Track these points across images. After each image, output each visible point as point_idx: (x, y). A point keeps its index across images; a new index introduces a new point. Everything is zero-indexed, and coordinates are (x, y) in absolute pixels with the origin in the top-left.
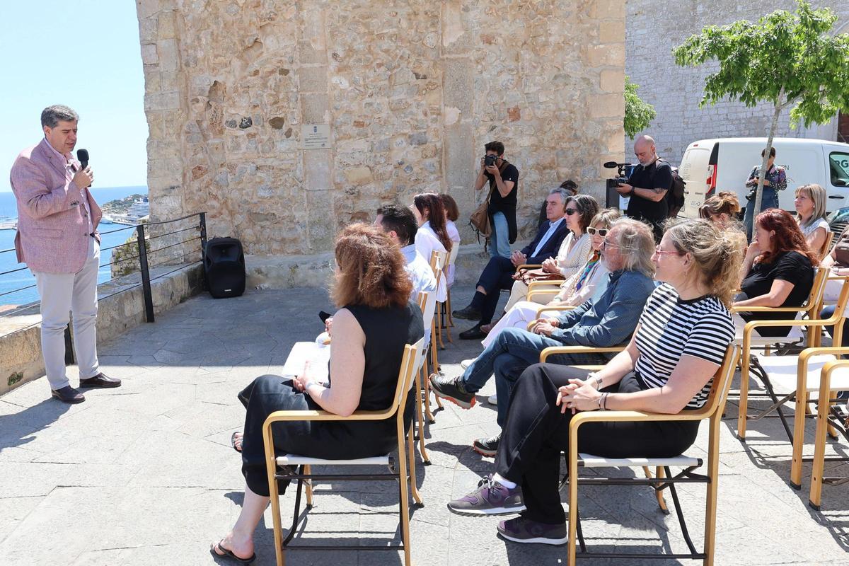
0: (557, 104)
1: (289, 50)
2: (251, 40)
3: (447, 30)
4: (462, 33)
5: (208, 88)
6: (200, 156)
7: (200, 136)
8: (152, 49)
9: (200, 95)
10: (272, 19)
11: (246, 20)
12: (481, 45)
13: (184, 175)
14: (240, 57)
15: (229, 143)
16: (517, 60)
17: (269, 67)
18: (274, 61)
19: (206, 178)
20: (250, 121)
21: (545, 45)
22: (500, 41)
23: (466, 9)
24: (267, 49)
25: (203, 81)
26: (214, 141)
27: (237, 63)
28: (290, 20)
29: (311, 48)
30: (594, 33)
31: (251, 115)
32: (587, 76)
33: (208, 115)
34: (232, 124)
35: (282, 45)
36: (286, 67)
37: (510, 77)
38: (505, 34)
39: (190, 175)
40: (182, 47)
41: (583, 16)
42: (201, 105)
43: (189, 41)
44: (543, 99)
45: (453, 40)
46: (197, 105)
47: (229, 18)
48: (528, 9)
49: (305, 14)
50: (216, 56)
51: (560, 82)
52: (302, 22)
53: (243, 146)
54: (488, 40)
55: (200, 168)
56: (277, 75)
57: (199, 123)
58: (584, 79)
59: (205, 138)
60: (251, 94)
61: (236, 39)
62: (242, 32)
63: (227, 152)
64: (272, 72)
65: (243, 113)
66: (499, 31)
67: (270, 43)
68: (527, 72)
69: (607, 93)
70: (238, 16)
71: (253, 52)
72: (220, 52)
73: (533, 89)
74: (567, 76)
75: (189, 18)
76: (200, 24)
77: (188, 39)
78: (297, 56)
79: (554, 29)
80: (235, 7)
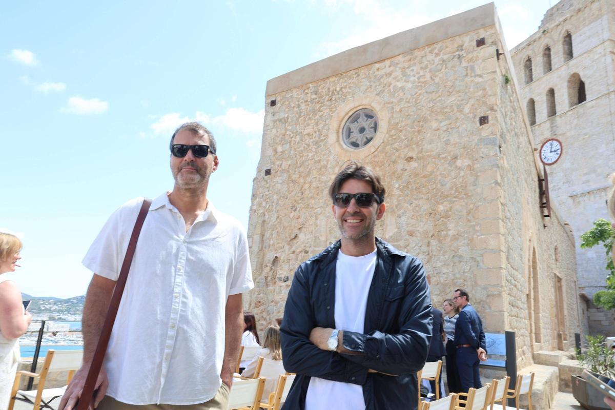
0: (454, 275)
1: (310, 240)
2: (293, 236)
3: (388, 228)
4: (396, 230)
5: (272, 260)
6: (261, 295)
7: (265, 284)
8: (251, 239)
9: (268, 263)
10: (304, 224)
11: (293, 224)
12: (407, 237)
13: (250, 305)
14: (289, 244)
15: (277, 290)
16: (428, 246)
17: (300, 250)
18: (302, 246)
19: (262, 308)
20: (288, 278)
21: (447, 236)
22: (418, 234)
23: (399, 217)
24: (300, 240)
25: (270, 256)
26: (271, 288)
27: (287, 247)
28: (312, 225)
29: (319, 239)
30: (478, 228)
31: (289, 275)
32: (474, 256)
33: (270, 274)
34: (280, 279)
35: (307, 237)
36: (307, 250)
37: (424, 257)
38: (421, 230)
39: (253, 305)
40: (265, 239)
41: (470, 217)
42: (268, 268)
43: (268, 236)
44: (445, 271)
45: (391, 234)
46: (267, 268)
47: (286, 224)
48: (435, 214)
49: (318, 221)
50: (278, 243)
51: (456, 259)
52: (317, 226)
53: (283, 292)
54: (411, 234)
55: (260, 302)
56: (303, 254)
57: (266, 278)
58: (472, 258)
59: (267, 285)
60: (291, 263)
61: (287, 235)
62: (290, 231)
63: (276, 294)
64: (301, 252)
65: (285, 273)
66: (418, 229)
67: (301, 236)
68: (434, 253)
69: (488, 268)
70: (290, 223)
71: (295, 241)
72: (280, 241)
73: (439, 264)
74: (461, 256)
75: (270, 224)
76: (274, 228)
77: (267, 235)
78: (312, 243)
79: (451, 226)
80: (289, 219)
